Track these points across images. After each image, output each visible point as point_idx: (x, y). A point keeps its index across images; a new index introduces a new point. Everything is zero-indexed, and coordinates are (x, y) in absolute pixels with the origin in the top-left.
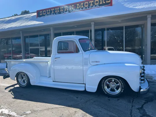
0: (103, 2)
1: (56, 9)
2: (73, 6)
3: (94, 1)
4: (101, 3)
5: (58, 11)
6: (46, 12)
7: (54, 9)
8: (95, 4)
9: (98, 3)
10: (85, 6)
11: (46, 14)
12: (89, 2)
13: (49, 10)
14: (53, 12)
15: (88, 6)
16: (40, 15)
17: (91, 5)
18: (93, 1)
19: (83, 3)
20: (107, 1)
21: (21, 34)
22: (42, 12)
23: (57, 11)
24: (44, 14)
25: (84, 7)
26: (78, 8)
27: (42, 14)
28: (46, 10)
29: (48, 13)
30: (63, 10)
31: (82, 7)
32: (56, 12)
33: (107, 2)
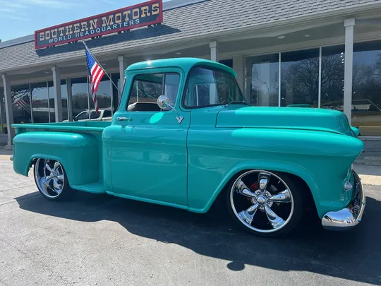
0: (146, 13)
1: (67, 27)
2: (96, 20)
3: (131, 12)
4: (143, 15)
5: (71, 32)
6: (51, 33)
7: (63, 28)
8: (134, 18)
9: (138, 16)
10: (117, 22)
11: (51, 38)
12: (122, 14)
13: (56, 30)
14: (62, 35)
15: (120, 21)
16: (41, 40)
17: (127, 19)
18: (129, 12)
19: (112, 16)
20: (154, 11)
21: (4, 80)
22: (43, 33)
23: (69, 31)
24: (47, 38)
25: (115, 23)
26: (104, 25)
27: (43, 39)
28: (49, 29)
29: (54, 36)
30: (79, 31)
31: (112, 23)
32: (67, 33)
33: (153, 13)
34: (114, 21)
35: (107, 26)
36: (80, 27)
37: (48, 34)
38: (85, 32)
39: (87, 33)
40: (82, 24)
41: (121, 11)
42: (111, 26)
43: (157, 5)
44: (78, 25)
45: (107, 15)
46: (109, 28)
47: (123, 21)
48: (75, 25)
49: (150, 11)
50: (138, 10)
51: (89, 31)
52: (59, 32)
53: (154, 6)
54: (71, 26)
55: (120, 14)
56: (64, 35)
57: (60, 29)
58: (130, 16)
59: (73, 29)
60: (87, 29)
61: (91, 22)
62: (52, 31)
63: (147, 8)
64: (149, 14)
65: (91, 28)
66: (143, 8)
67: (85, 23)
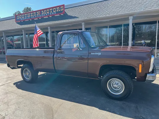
1: (28, 14)
2: (39, 12)
5: (30, 16)
6: (22, 16)
7: (26, 14)
8: (54, 11)
9: (55, 11)
10: (47, 13)
11: (22, 18)
12: (49, 10)
13: (24, 15)
16: (18, 18)
17: (51, 12)
18: (52, 9)
19: (46, 10)
20: (61, 9)
21: (4, 34)
22: (18, 16)
23: (29, 16)
24: (20, 18)
25: (46, 13)
26: (42, 14)
29: (23, 17)
30: (32, 16)
31: (45, 13)
33: (61, 10)
34: (46, 12)
35: (43, 14)
36: (33, 14)
37: (20, 16)
38: (35, 16)
39: (36, 17)
40: (34, 13)
41: (49, 9)
42: (45, 14)
43: (63, 7)
44: (32, 13)
45: (43, 10)
46: (44, 15)
47: (50, 13)
48: (31, 13)
49: (60, 9)
50: (55, 8)
51: (37, 16)
52: (25, 16)
53: (61, 7)
54: (29, 14)
55: (48, 10)
56: (27, 17)
57: (25, 15)
58: (52, 11)
59: (30, 15)
60: (36, 15)
61: (37, 12)
62: (22, 15)
63: (59, 8)
64: (59, 10)
65: (37, 15)
66: (57, 8)
67: (35, 13)
